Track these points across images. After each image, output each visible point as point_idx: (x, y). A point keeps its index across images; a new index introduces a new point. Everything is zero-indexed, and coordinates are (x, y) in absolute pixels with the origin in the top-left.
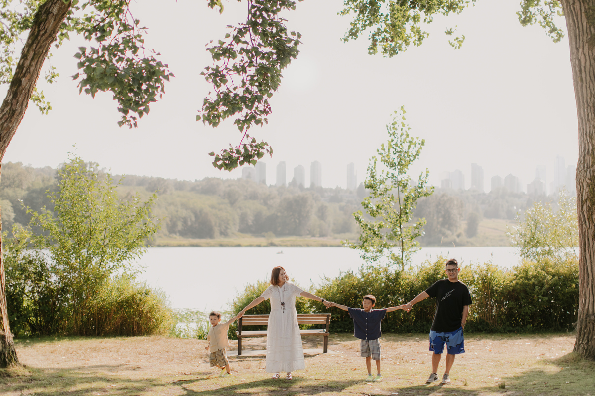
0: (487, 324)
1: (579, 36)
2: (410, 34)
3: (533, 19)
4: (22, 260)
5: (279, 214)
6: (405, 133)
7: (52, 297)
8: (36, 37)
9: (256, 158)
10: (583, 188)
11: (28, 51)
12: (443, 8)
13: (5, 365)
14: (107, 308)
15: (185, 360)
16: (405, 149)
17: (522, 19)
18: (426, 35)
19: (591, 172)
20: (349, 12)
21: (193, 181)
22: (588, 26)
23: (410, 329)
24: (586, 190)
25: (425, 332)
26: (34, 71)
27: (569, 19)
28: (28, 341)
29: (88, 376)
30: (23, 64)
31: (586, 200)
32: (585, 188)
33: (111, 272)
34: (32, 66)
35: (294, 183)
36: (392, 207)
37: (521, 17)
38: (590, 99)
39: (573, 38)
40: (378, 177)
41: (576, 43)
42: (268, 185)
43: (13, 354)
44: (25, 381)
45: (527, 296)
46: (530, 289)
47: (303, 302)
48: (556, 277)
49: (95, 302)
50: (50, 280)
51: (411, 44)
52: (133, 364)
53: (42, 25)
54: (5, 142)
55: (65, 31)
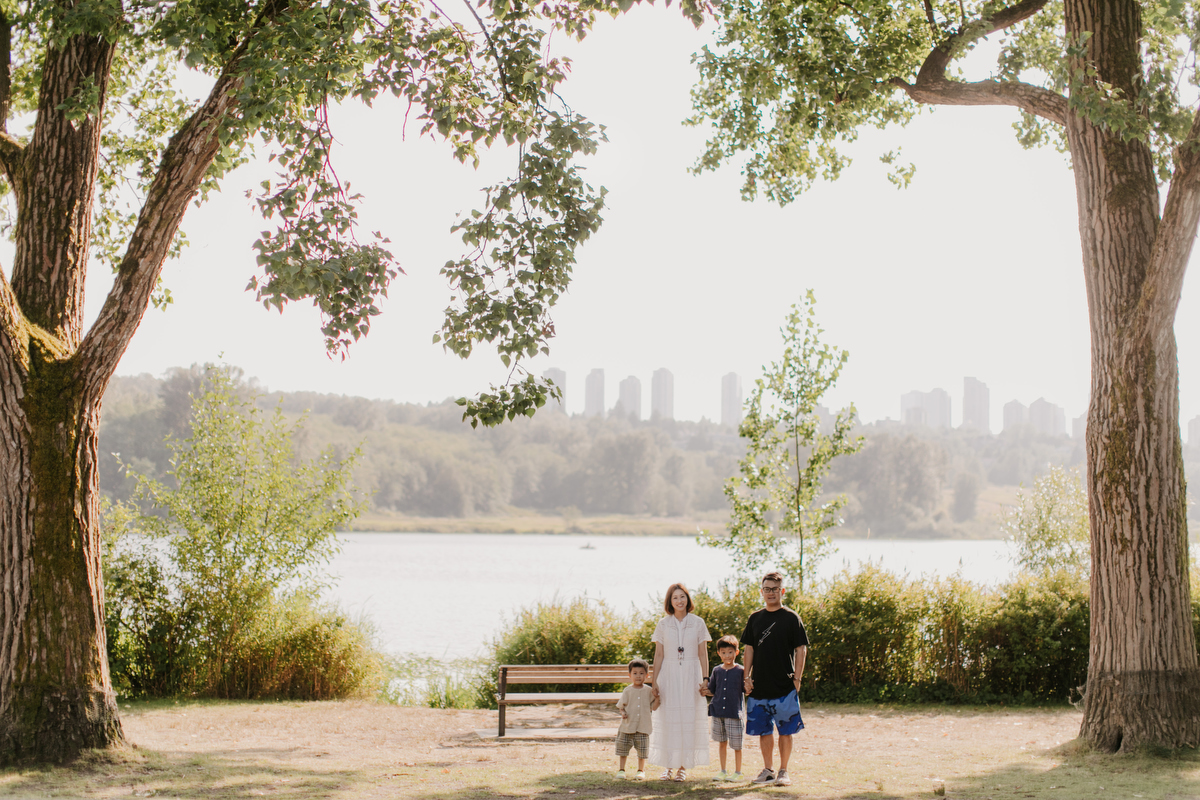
0: (951, 689)
1: (1093, 188)
2: (817, 159)
3: (1043, 136)
4: (118, 560)
5: (589, 472)
6: (812, 339)
7: (170, 628)
8: (165, 191)
9: (534, 406)
10: (1097, 452)
11: (151, 214)
12: (876, 115)
13: (103, 743)
14: (268, 650)
15: (406, 743)
16: (813, 366)
17: (1023, 136)
18: (846, 163)
19: (1111, 425)
20: (704, 122)
21: (425, 404)
22: (1108, 172)
23: (812, 695)
24: (1102, 455)
25: (838, 700)
26: (159, 247)
27: (1077, 159)
28: (128, 706)
29: (242, 765)
30: (142, 236)
31: (1102, 473)
32: (1099, 452)
33: (275, 586)
34: (156, 239)
35: (619, 410)
36: (784, 472)
37: (1021, 132)
38: (1110, 297)
39: (1084, 191)
40: (763, 418)
41: (1088, 200)
42: (570, 414)
43: (116, 725)
44: (137, 771)
45: (1024, 639)
46: (1028, 625)
47: (618, 643)
48: (1077, 605)
49: (247, 638)
50: (166, 597)
51: (819, 177)
52: (315, 748)
53: (175, 171)
54: (108, 365)
55: (211, 179)
